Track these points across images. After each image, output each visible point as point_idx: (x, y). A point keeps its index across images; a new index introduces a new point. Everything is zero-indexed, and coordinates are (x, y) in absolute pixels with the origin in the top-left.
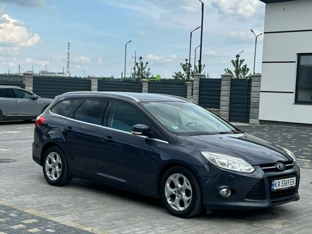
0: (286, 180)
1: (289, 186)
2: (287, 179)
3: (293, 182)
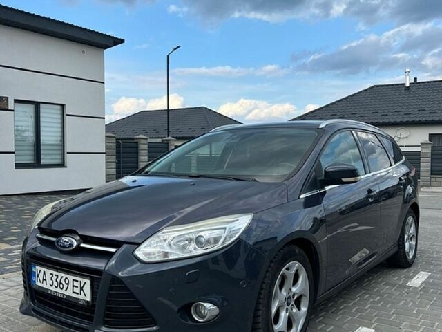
0: (60, 275)
1: (69, 293)
2: (65, 276)
3: (81, 289)
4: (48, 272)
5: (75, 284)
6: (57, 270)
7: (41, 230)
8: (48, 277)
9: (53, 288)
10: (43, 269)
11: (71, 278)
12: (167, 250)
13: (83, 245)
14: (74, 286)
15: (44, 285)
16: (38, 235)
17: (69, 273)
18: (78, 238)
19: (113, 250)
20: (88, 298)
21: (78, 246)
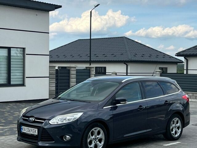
1: (32, 133)
3: (35, 131)
4: (26, 128)
5: (34, 130)
6: (29, 127)
7: (23, 116)
8: (26, 129)
9: (27, 132)
10: (24, 127)
11: (32, 129)
12: (58, 122)
13: (36, 120)
14: (33, 131)
15: (25, 132)
16: (23, 118)
17: (32, 127)
18: (34, 118)
19: (43, 121)
20: (37, 134)
21: (34, 120)
